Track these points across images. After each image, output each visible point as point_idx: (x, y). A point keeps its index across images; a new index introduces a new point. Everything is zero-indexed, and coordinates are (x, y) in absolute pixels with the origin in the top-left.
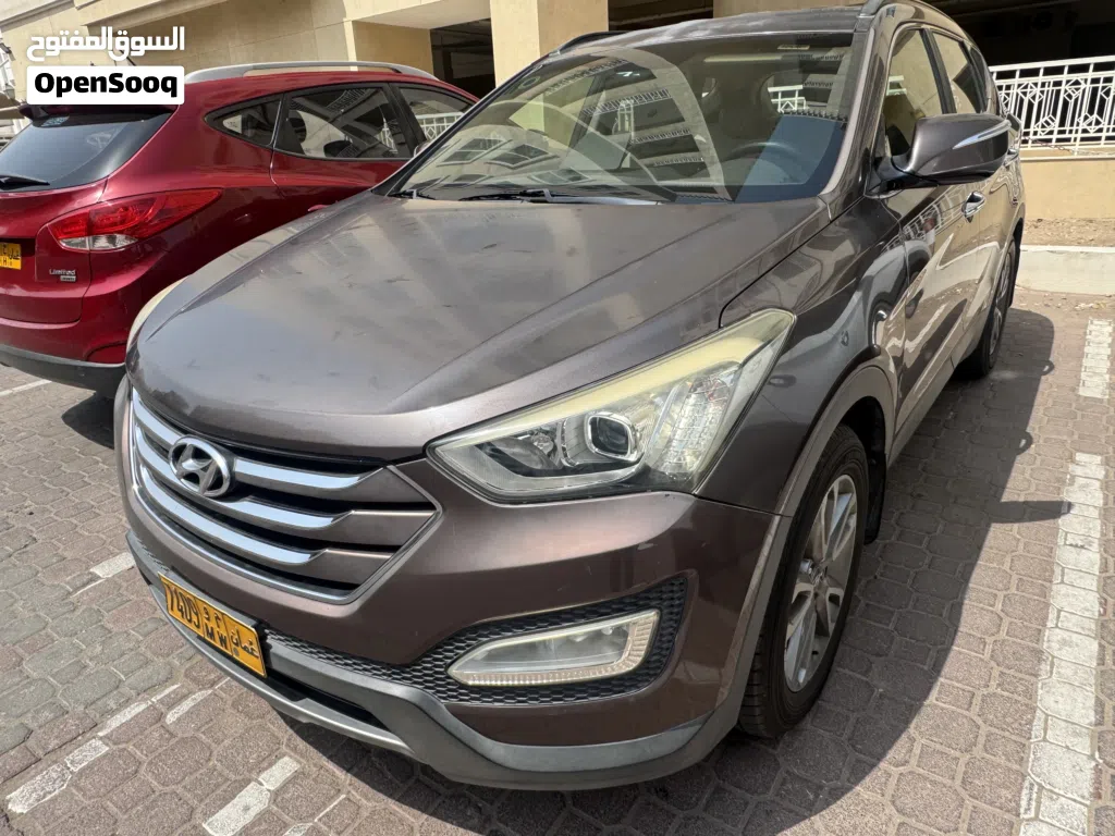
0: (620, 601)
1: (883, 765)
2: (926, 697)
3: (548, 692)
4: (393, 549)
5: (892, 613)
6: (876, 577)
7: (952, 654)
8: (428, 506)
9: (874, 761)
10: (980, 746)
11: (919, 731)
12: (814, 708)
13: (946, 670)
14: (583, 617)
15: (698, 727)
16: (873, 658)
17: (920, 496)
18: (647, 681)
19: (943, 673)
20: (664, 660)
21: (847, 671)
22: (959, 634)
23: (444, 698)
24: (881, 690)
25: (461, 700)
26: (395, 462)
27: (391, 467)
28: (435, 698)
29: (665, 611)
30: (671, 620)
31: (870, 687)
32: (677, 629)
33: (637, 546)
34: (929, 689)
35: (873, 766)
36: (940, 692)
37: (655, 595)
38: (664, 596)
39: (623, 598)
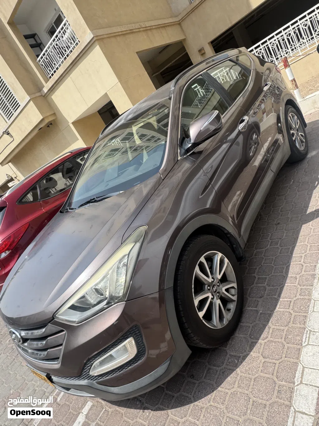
0: (119, 339)
1: (260, 341)
2: (275, 309)
3: (117, 370)
4: (61, 345)
5: (266, 278)
6: (262, 265)
7: (285, 288)
8: (62, 331)
9: (257, 340)
10: (291, 322)
11: (272, 324)
12: (239, 327)
13: (282, 295)
14: (112, 347)
15: (169, 362)
16: (258, 299)
17: (279, 223)
18: (142, 356)
19: (281, 297)
20: (144, 349)
21: (250, 308)
22: (288, 278)
23: (94, 381)
24: (261, 312)
25: (99, 380)
26: (49, 322)
27: (49, 324)
28: (92, 381)
29: (135, 336)
30: (138, 337)
31: (257, 311)
32: (142, 339)
33: (113, 324)
34: (276, 305)
35: (256, 343)
36: (280, 305)
37: (129, 333)
38: (132, 332)
39: (119, 338)
